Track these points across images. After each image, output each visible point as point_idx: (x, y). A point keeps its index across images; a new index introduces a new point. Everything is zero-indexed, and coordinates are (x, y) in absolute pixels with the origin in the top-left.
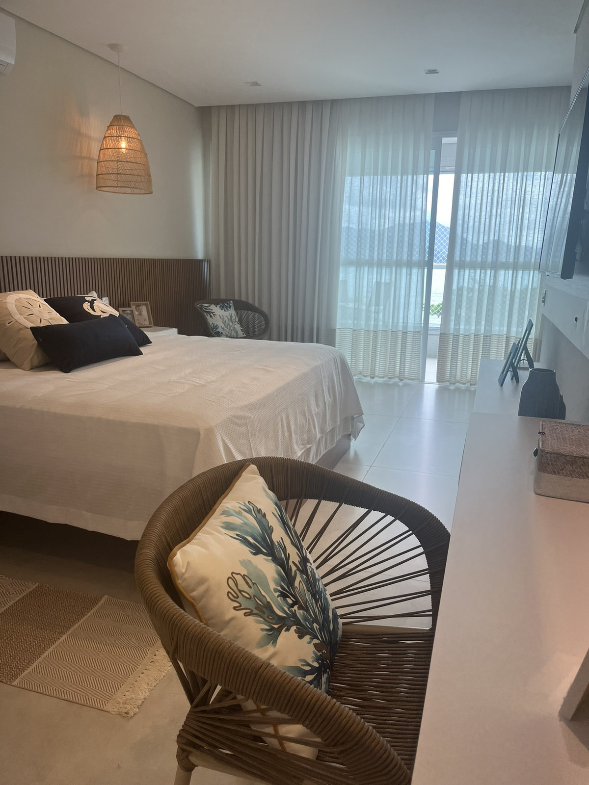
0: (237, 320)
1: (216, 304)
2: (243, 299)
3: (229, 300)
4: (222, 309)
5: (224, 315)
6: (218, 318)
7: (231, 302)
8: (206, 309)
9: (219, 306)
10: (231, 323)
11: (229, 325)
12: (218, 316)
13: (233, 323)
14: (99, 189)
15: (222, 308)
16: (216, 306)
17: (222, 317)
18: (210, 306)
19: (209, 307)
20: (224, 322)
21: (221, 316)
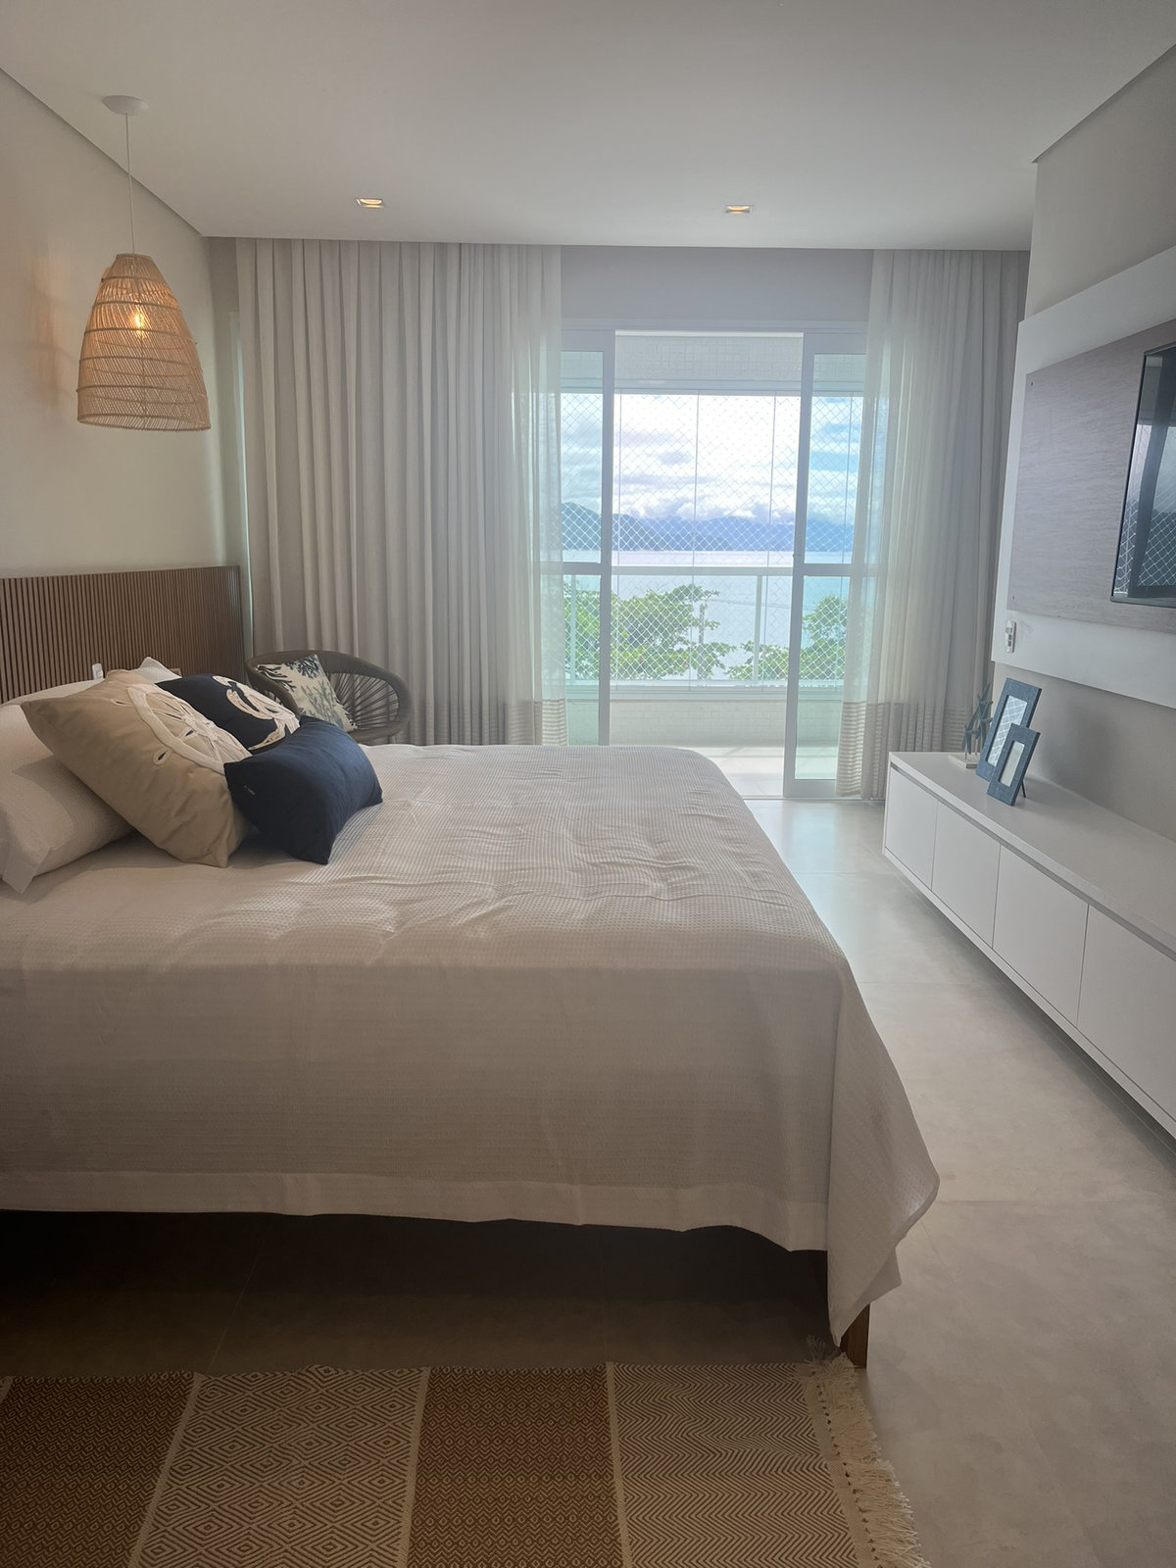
0: (334, 696)
1: (290, 663)
2: (343, 650)
3: (311, 653)
4: (303, 674)
5: (311, 687)
6: (301, 693)
7: (316, 656)
8: (274, 676)
9: (295, 667)
10: (325, 703)
11: (324, 706)
12: (299, 688)
13: (329, 702)
14: (83, 420)
15: (303, 670)
16: (292, 669)
17: (307, 691)
18: (279, 668)
19: (279, 672)
20: (314, 702)
21: (305, 688)
